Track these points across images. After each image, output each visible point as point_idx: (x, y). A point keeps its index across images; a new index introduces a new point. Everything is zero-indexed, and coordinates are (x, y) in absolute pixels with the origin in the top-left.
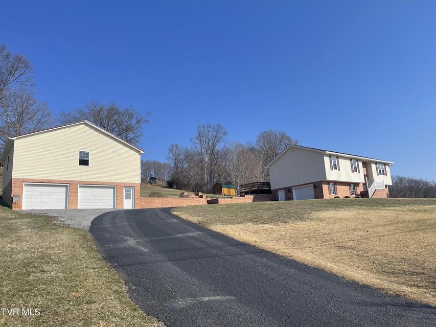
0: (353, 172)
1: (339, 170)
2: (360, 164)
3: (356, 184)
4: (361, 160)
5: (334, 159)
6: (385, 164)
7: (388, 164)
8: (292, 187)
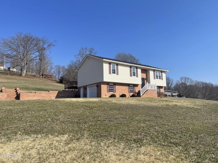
0: (131, 76)
1: (118, 74)
2: (139, 71)
3: (136, 85)
4: (140, 68)
5: (113, 66)
6: (162, 72)
7: (164, 72)
8: (86, 86)
